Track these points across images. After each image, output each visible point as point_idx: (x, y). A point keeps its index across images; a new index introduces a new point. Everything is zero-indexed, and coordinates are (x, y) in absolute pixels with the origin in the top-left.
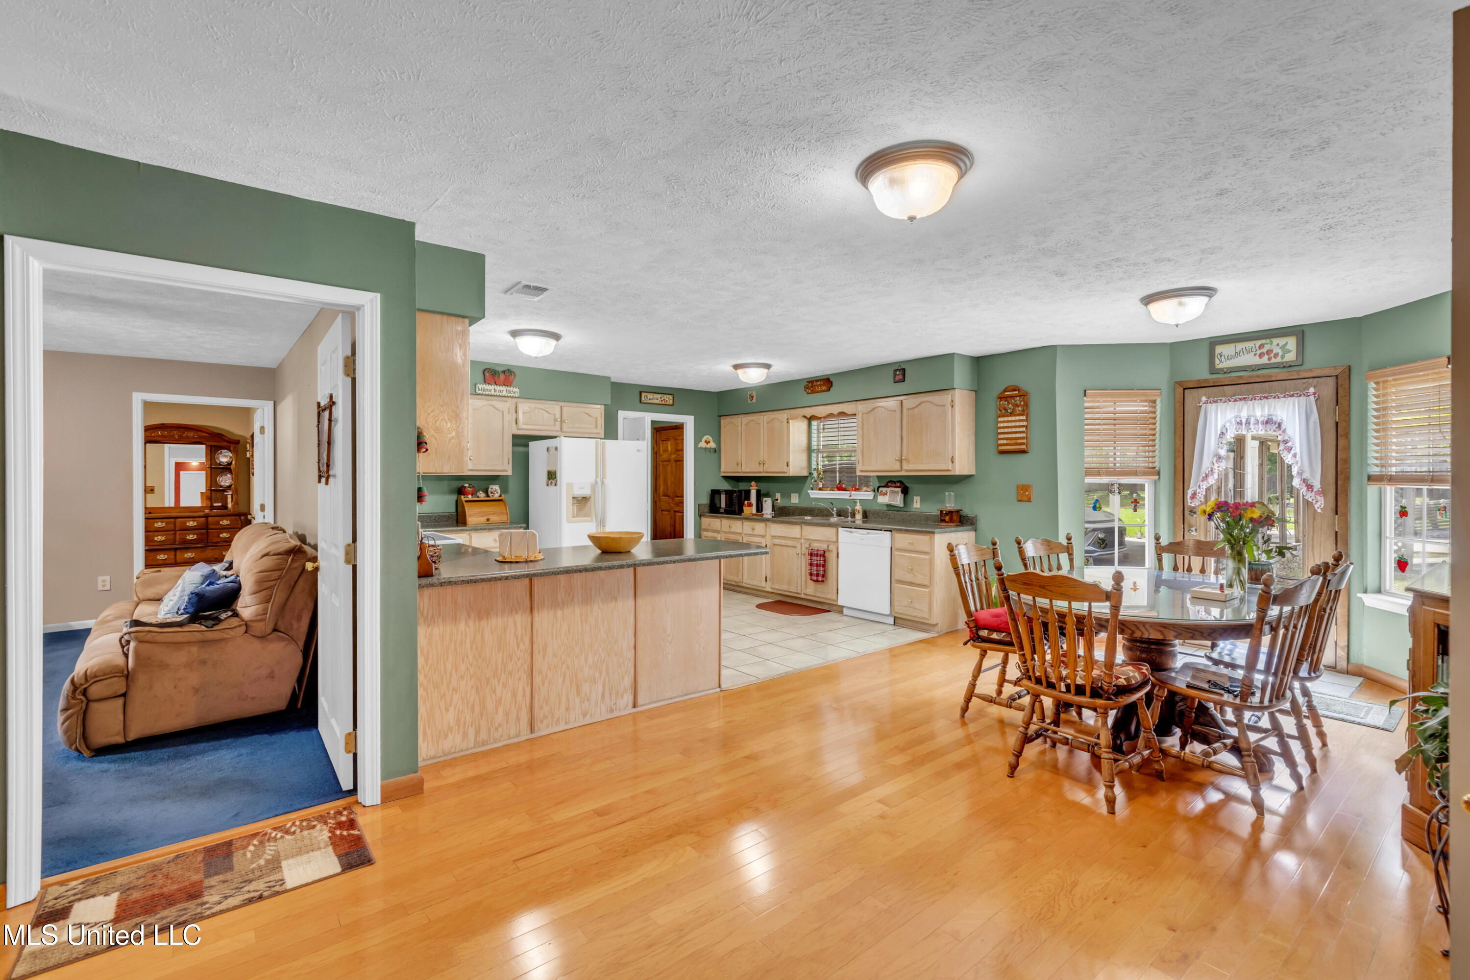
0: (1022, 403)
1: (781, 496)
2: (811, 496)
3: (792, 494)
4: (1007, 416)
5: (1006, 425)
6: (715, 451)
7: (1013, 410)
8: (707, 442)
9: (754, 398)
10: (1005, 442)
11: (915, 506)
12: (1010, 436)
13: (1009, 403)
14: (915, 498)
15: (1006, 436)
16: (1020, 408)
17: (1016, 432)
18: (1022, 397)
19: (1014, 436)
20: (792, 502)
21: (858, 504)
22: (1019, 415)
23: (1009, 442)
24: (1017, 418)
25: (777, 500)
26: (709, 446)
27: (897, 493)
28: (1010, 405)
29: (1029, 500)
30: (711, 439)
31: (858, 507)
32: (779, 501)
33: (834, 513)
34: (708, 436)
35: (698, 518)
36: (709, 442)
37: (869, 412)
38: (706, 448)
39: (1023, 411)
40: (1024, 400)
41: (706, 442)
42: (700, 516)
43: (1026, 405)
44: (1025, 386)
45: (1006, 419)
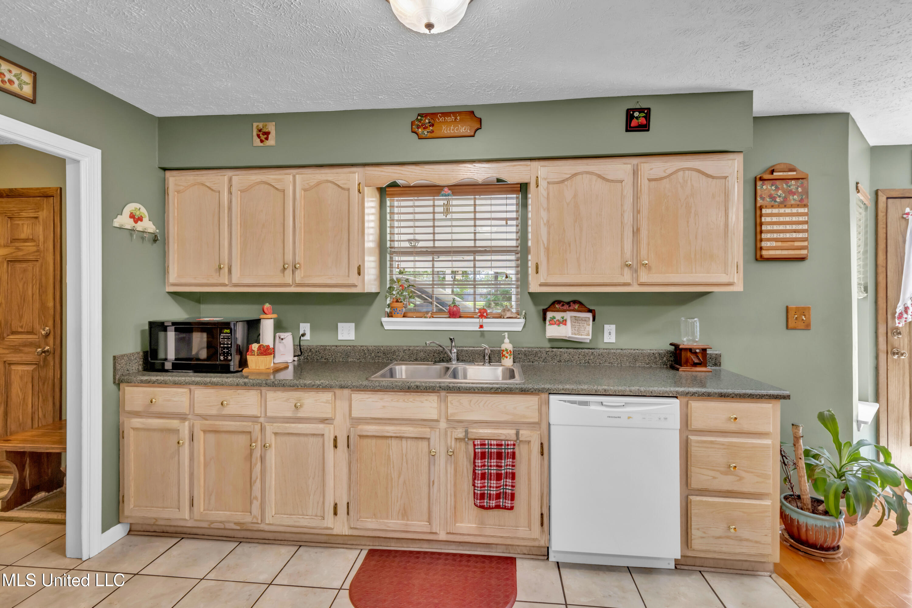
0: (800, 190)
1: (312, 329)
2: (386, 327)
3: (340, 325)
4: (772, 207)
5: (775, 219)
6: (155, 240)
7: (785, 199)
8: (137, 219)
9: (272, 136)
10: (774, 244)
11: (606, 340)
12: (782, 236)
13: (777, 189)
14: (607, 327)
15: (775, 236)
16: (795, 197)
17: (795, 231)
18: (800, 181)
19: (788, 235)
20: (340, 337)
21: (507, 340)
22: (792, 206)
23: (779, 244)
24: (788, 211)
25: (303, 335)
26: (140, 226)
27: (585, 320)
28: (780, 192)
29: (807, 327)
30: (144, 211)
31: (507, 345)
32: (307, 337)
33: (454, 356)
34: (138, 206)
35: (114, 387)
36: (140, 219)
37: (563, 181)
38: (133, 230)
39: (801, 200)
40: (802, 186)
41: (132, 216)
42: (118, 382)
43: (806, 192)
44: (803, 167)
45: (775, 211)
